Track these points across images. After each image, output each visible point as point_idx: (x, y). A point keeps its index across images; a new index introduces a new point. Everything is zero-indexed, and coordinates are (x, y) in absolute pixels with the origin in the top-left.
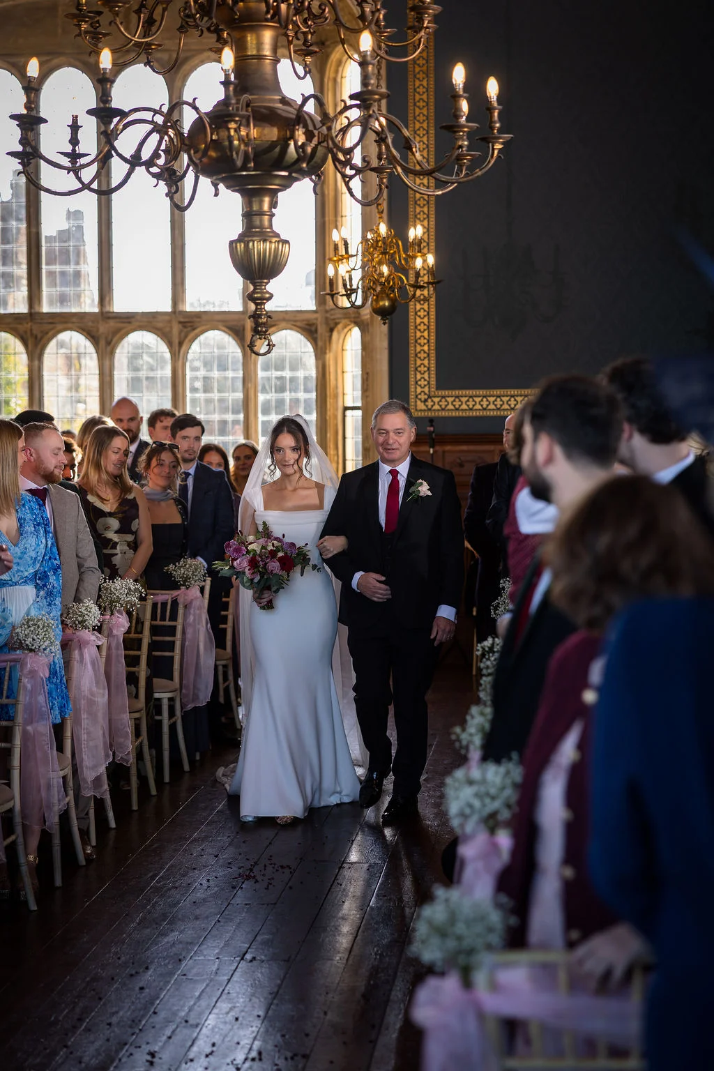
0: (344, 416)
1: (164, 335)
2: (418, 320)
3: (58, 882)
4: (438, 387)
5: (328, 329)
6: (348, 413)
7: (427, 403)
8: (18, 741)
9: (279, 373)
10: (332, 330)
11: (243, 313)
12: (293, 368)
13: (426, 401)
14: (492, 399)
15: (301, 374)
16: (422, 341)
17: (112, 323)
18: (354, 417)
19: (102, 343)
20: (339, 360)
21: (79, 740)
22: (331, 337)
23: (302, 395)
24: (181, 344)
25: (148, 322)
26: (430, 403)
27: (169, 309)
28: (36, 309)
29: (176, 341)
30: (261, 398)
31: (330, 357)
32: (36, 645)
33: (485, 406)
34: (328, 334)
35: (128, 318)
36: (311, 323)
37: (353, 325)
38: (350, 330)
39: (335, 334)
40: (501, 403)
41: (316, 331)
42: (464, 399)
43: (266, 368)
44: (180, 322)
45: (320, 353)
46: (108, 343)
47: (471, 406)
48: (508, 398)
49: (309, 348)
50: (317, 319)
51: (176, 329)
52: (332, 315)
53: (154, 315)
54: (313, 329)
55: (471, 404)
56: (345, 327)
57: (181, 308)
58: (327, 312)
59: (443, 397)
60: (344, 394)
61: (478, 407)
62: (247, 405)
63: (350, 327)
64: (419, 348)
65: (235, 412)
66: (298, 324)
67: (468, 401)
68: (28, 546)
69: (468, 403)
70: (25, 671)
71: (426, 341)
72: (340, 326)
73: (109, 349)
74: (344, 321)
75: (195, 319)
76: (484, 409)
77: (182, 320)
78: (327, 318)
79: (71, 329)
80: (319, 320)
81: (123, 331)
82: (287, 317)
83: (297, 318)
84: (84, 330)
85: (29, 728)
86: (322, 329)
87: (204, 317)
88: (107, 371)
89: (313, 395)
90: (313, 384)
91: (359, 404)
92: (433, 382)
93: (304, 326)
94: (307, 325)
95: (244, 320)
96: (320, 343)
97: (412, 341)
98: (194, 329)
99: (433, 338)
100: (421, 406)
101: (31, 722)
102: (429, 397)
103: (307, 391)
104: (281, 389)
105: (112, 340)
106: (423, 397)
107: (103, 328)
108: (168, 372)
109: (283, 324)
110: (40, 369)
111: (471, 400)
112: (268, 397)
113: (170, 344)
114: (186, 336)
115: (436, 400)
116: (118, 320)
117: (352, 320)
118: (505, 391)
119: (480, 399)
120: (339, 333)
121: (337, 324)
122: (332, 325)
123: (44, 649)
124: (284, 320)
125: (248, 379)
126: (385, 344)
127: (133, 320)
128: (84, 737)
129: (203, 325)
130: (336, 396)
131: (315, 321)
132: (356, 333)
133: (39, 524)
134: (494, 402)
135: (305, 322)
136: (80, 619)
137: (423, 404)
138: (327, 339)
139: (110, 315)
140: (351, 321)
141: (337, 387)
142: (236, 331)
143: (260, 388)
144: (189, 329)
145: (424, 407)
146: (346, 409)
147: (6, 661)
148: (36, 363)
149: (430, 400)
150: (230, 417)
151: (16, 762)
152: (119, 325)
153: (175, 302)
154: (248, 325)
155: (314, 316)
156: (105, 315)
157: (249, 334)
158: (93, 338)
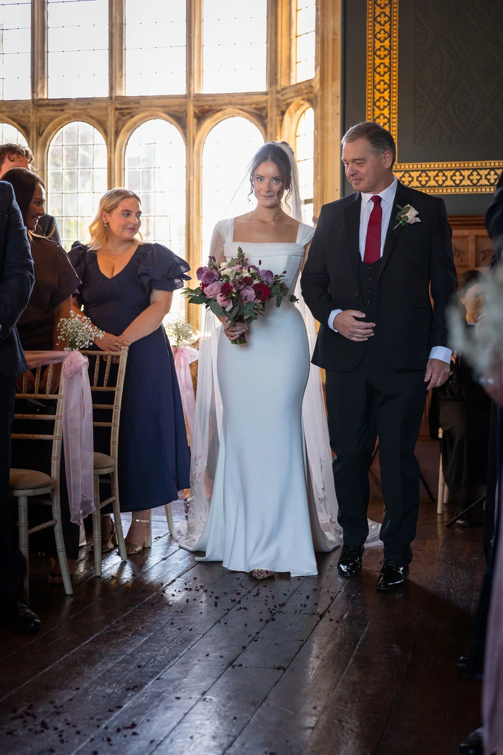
1: (101, 125)
2: (378, 78)
5: (279, 113)
10: (283, 113)
11: (185, 97)
14: (466, 173)
16: (382, 104)
17: (45, 113)
19: (33, 133)
22: (282, 121)
24: (117, 133)
27: (106, 94)
29: (112, 130)
33: (458, 182)
34: (279, 118)
35: (60, 105)
36: (259, 106)
37: (307, 105)
38: (304, 111)
39: (287, 117)
40: (478, 177)
41: (266, 115)
42: (432, 174)
44: (117, 109)
46: (40, 134)
47: (440, 182)
48: (486, 172)
49: (258, 135)
50: (266, 102)
51: (112, 116)
52: (283, 95)
53: (89, 101)
54: (264, 114)
55: (440, 179)
56: (299, 106)
57: (118, 93)
58: (278, 92)
59: (407, 172)
61: (449, 183)
62: (189, 200)
63: (304, 108)
66: (246, 108)
67: (437, 175)
69: (437, 179)
71: (386, 103)
72: (292, 108)
73: (41, 140)
74: (298, 100)
75: (132, 105)
76: (457, 186)
77: (118, 106)
78: (278, 100)
80: (269, 102)
81: (57, 120)
82: (233, 100)
83: (246, 101)
84: (14, 120)
86: (273, 113)
87: (143, 103)
91: (312, 196)
93: (254, 111)
94: (257, 109)
95: (186, 104)
96: (269, 129)
98: (132, 117)
105: (43, 131)
107: (34, 118)
109: (230, 109)
111: (441, 174)
113: (105, 133)
114: (123, 126)
116: (50, 108)
117: (305, 96)
118: (484, 163)
119: (452, 173)
120: (291, 116)
121: (288, 105)
122: (284, 107)
124: (230, 104)
127: (66, 107)
129: (140, 112)
131: (264, 105)
134: (469, 176)
135: (254, 106)
138: (278, 123)
139: (41, 102)
140: (304, 100)
142: (179, 119)
144: (128, 117)
152: (54, 114)
153: (112, 88)
154: (191, 110)
155: (264, 98)
156: (38, 104)
157: (191, 121)
158: (24, 129)
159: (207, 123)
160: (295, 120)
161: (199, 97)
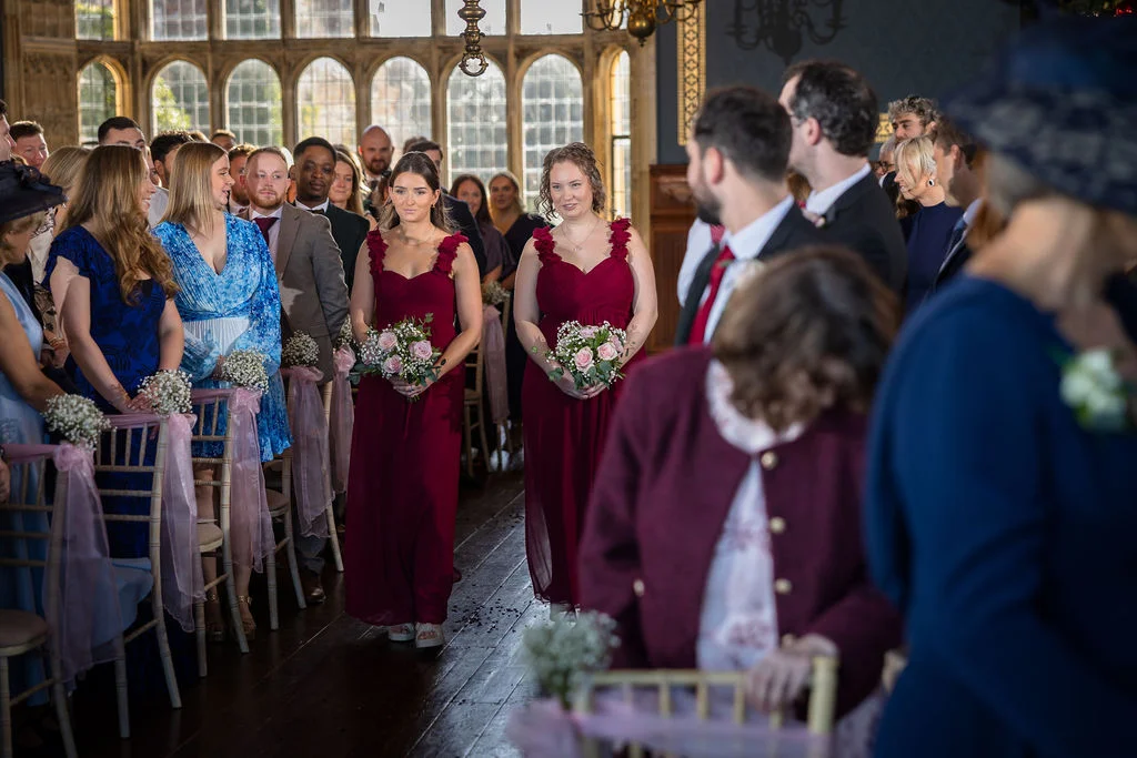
0: (613, 146)
1: (424, 62)
2: (687, 43)
3: (274, 624)
5: (595, 54)
6: (617, 142)
8: (227, 478)
9: (544, 101)
10: (599, 55)
11: (505, 37)
12: (559, 95)
15: (567, 101)
16: (691, 65)
17: (369, 49)
18: (622, 147)
19: (358, 69)
20: (607, 87)
21: (299, 478)
22: (598, 62)
23: (568, 124)
24: (440, 71)
25: (406, 47)
27: (428, 34)
28: (290, 35)
29: (436, 68)
30: (526, 127)
31: (597, 83)
32: (244, 380)
34: (595, 59)
35: (385, 43)
36: (577, 47)
37: (622, 49)
38: (618, 54)
39: (602, 59)
41: (582, 56)
43: (530, 95)
44: (440, 48)
45: (587, 79)
46: (365, 70)
49: (576, 74)
50: (583, 43)
51: (436, 54)
52: (600, 38)
53: (413, 40)
54: (579, 53)
56: (613, 50)
57: (441, 32)
58: (593, 35)
60: (612, 123)
62: (510, 134)
63: (619, 51)
64: (687, 73)
65: (498, 141)
66: (564, 48)
68: (234, 274)
70: (235, 407)
71: (695, 65)
72: (607, 51)
73: (365, 76)
74: (615, 45)
75: (455, 44)
77: (441, 44)
78: (593, 43)
79: (326, 56)
80: (586, 44)
81: (380, 57)
82: (552, 41)
83: (562, 42)
84: (339, 56)
85: (239, 465)
86: (589, 54)
88: (364, 100)
89: (580, 124)
90: (580, 112)
91: (628, 133)
93: (569, 50)
94: (573, 49)
95: (506, 44)
96: (587, 69)
97: (680, 65)
98: (454, 55)
99: (703, 61)
101: (240, 459)
103: (573, 119)
104: (548, 118)
105: (369, 66)
107: (360, 54)
108: (428, 100)
109: (547, 49)
110: (294, 98)
112: (533, 126)
113: (429, 70)
114: (446, 62)
116: (375, 46)
117: (622, 44)
120: (606, 57)
121: (604, 48)
122: (599, 49)
123: (253, 384)
124: (549, 44)
125: (511, 108)
126: (653, 68)
127: (391, 45)
128: (304, 475)
130: (603, 125)
131: (581, 46)
132: (624, 57)
133: (250, 252)
135: (571, 46)
136: (298, 354)
138: (595, 64)
139: (366, 40)
140: (620, 45)
141: (604, 115)
142: (501, 59)
143: (524, 116)
144: (450, 54)
146: (614, 138)
147: (214, 396)
148: (290, 92)
150: (493, 147)
151: (226, 500)
152: (376, 51)
153: (434, 27)
154: (512, 50)
155: (579, 40)
156: (361, 41)
157: (512, 60)
158: (349, 64)
159: (526, 61)
160: (610, 60)
161: (519, 38)
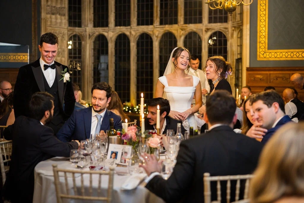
4: (269, 49)
7: (264, 55)
13: (263, 54)
24: (181, 37)
25: (170, 29)
26: (265, 55)
28: (133, 25)
29: (179, 36)
31: (233, 40)
40: (293, 55)
42: (278, 53)
45: (229, 39)
46: (156, 36)
48: (296, 53)
54: (227, 30)
59: (270, 53)
61: (284, 56)
64: (261, 34)
66: (221, 28)
69: (280, 55)
71: (264, 31)
73: (156, 38)
76: (286, 57)
87: (189, 27)
92: (267, 47)
94: (225, 29)
97: (258, 31)
98: (185, 31)
99: (267, 30)
100: (262, 56)
102: (265, 53)
106: (262, 53)
109: (216, 29)
111: (281, 53)
115: (268, 54)
118: (295, 50)
119: (285, 53)
124: (216, 27)
126: (248, 33)
134: (290, 54)
137: (262, 55)
145: (263, 57)
148: (133, 44)
149: (265, 54)
152: (160, 30)
154: (204, 29)
157: (204, 33)
159: (209, 33)
161: (206, 25)
